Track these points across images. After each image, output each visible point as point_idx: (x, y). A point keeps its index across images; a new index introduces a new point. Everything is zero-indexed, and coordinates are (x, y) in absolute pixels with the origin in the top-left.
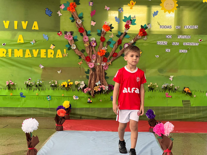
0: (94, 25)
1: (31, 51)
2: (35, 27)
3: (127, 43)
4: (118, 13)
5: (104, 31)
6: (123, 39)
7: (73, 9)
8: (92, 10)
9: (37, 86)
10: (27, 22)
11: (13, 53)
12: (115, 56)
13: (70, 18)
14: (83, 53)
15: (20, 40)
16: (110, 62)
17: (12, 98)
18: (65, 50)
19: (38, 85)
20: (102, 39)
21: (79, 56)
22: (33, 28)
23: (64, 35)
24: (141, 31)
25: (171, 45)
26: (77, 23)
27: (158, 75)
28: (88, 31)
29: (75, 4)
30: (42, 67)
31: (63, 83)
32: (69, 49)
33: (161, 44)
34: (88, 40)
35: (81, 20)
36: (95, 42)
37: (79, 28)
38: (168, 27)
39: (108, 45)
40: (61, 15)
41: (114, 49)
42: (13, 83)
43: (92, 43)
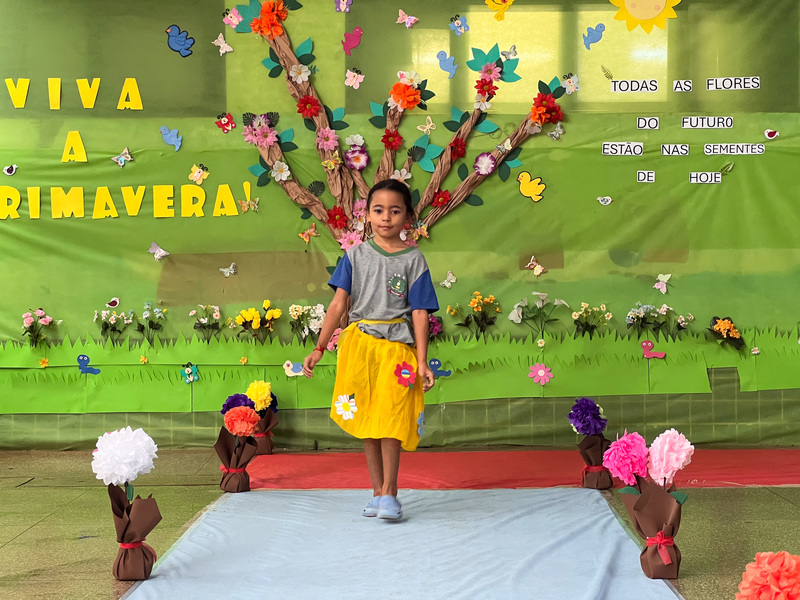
0: (356, 87)
1: (115, 193)
2: (127, 99)
3: (488, 154)
4: (448, 37)
5: (396, 109)
6: (470, 136)
7: (273, 25)
8: (347, 27)
9: (141, 328)
10: (96, 81)
11: (45, 201)
12: (443, 203)
13: (264, 62)
14: (317, 196)
15: (72, 152)
16: (425, 227)
17: (48, 377)
18: (247, 186)
19: (146, 324)
20: (391, 139)
21: (303, 209)
22: (122, 104)
23: (241, 126)
24: (539, 102)
25: (658, 153)
26: (290, 78)
27: (611, 273)
28: (336, 111)
29: (281, 8)
30: (160, 253)
31: (243, 312)
32: (264, 180)
33: (619, 153)
34: (337, 144)
35: (306, 68)
36: (363, 150)
37: (301, 100)
38: (644, 86)
39: (415, 165)
40: (229, 49)
41: (436, 177)
42: (49, 318)
43: (350, 156)
